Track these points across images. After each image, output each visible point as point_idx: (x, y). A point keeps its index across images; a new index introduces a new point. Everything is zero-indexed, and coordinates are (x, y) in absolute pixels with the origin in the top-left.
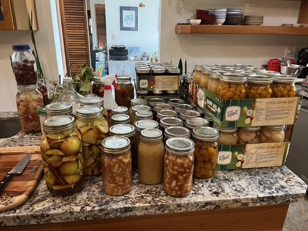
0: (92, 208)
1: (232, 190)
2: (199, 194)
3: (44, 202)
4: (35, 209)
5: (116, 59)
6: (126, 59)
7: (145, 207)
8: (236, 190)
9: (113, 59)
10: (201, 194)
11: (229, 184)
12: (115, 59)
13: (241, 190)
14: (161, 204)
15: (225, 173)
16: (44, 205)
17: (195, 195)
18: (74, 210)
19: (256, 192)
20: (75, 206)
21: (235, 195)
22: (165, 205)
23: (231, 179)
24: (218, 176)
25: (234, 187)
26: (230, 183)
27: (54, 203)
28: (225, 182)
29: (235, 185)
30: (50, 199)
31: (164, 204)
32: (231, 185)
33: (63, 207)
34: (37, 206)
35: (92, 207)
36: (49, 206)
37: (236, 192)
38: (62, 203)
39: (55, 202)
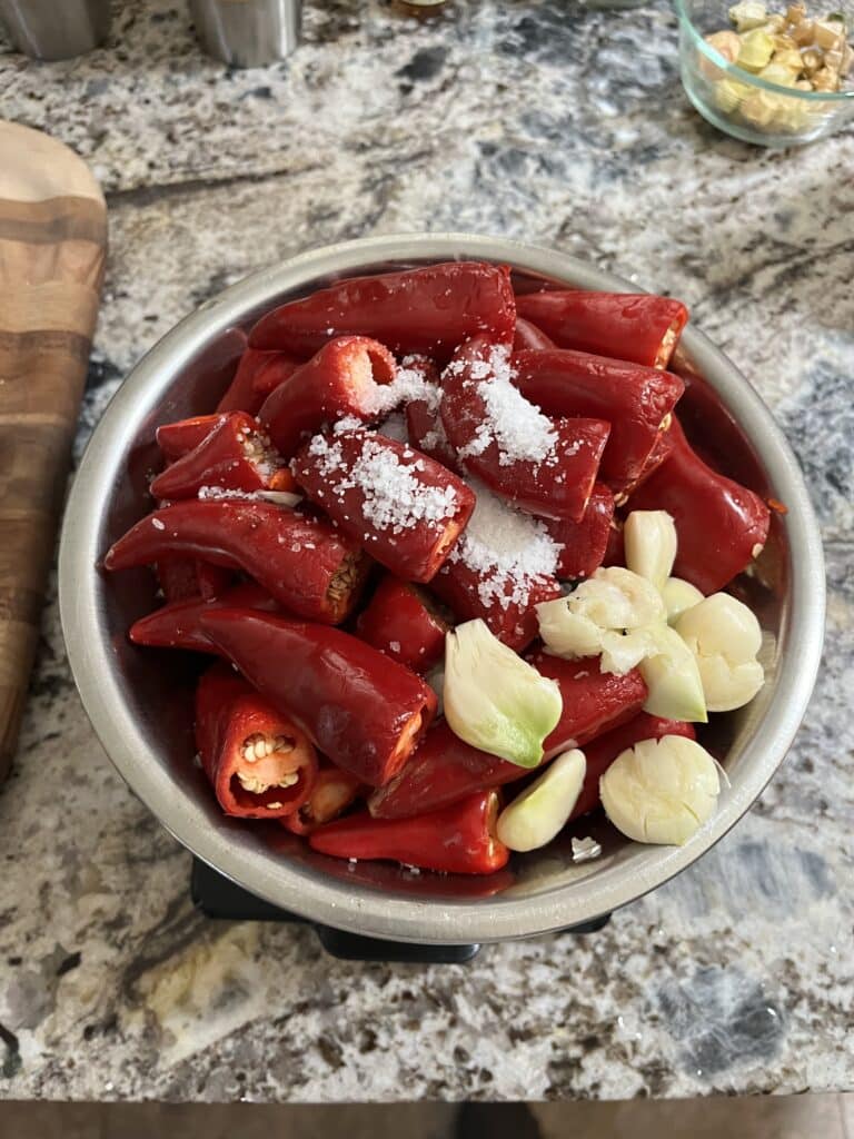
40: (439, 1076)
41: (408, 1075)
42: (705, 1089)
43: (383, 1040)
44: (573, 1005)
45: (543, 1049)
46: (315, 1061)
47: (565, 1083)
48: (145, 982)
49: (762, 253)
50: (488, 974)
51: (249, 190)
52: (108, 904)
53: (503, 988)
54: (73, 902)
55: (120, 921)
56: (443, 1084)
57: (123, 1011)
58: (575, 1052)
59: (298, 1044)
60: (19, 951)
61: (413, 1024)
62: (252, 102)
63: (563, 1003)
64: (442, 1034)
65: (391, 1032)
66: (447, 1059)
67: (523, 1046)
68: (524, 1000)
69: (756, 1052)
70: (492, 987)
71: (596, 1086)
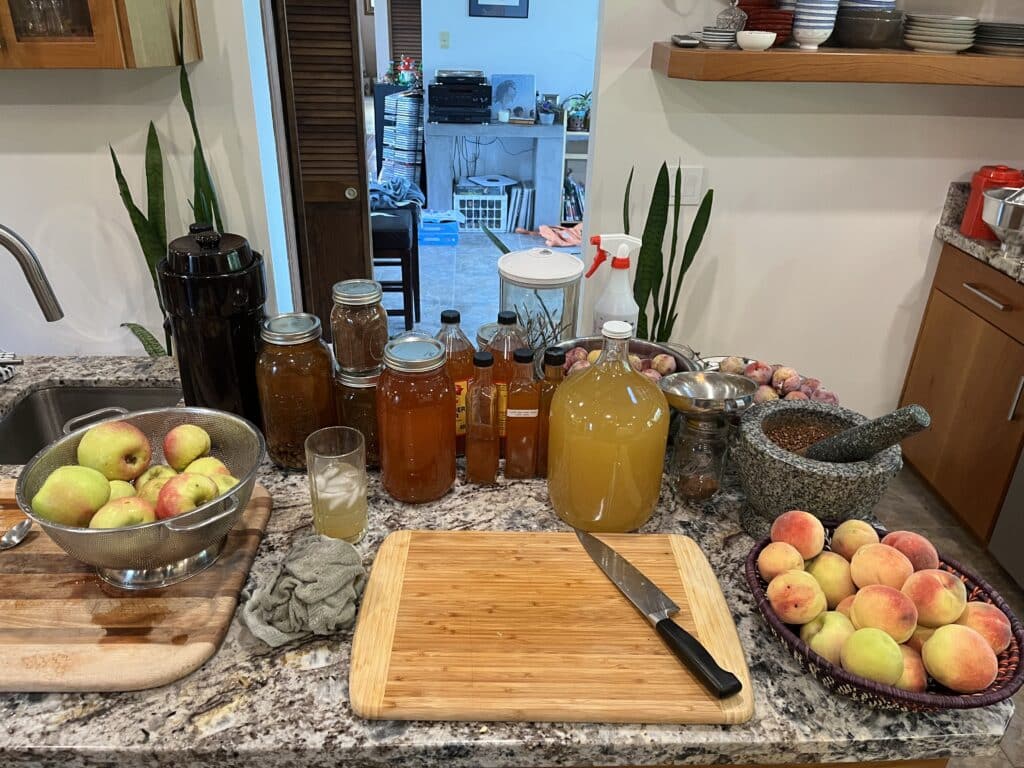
0: (355, 741)
1: (773, 710)
3: (225, 711)
4: (202, 733)
5: (449, 117)
6: (487, 117)
7: (508, 749)
8: (786, 711)
9: (441, 119)
11: (767, 687)
12: (446, 119)
13: (802, 710)
14: (553, 744)
15: (760, 642)
16: (225, 720)
18: (307, 743)
19: (847, 720)
20: (308, 729)
21: (782, 728)
22: (565, 746)
23: (775, 666)
25: (783, 696)
26: (772, 684)
27: (254, 714)
28: (757, 679)
29: (785, 690)
30: (242, 702)
31: (563, 743)
32: (773, 690)
33: (278, 730)
34: (207, 723)
35: (357, 739)
36: (238, 725)
37: (784, 717)
38: (274, 716)
39: (254, 711)
40: (287, 740)
41: (277, 741)
42: (377, 744)
43: (272, 732)
44: (338, 722)
45: (325, 733)
46: (248, 738)
47: (330, 742)
48: (196, 718)
49: (456, 524)
50: (311, 715)
51: (282, 511)
52: (189, 699)
53: (315, 718)
54: (177, 699)
55: (191, 703)
56: (289, 743)
57: (186, 726)
58: (336, 734)
59: (243, 734)
60: (156, 711)
61: (283, 728)
62: (289, 487)
63: (335, 721)
64: (292, 731)
65: (275, 730)
66: (292, 737)
67: (318, 733)
68: (321, 722)
69: (397, 734)
70: (312, 718)
71: (340, 743)
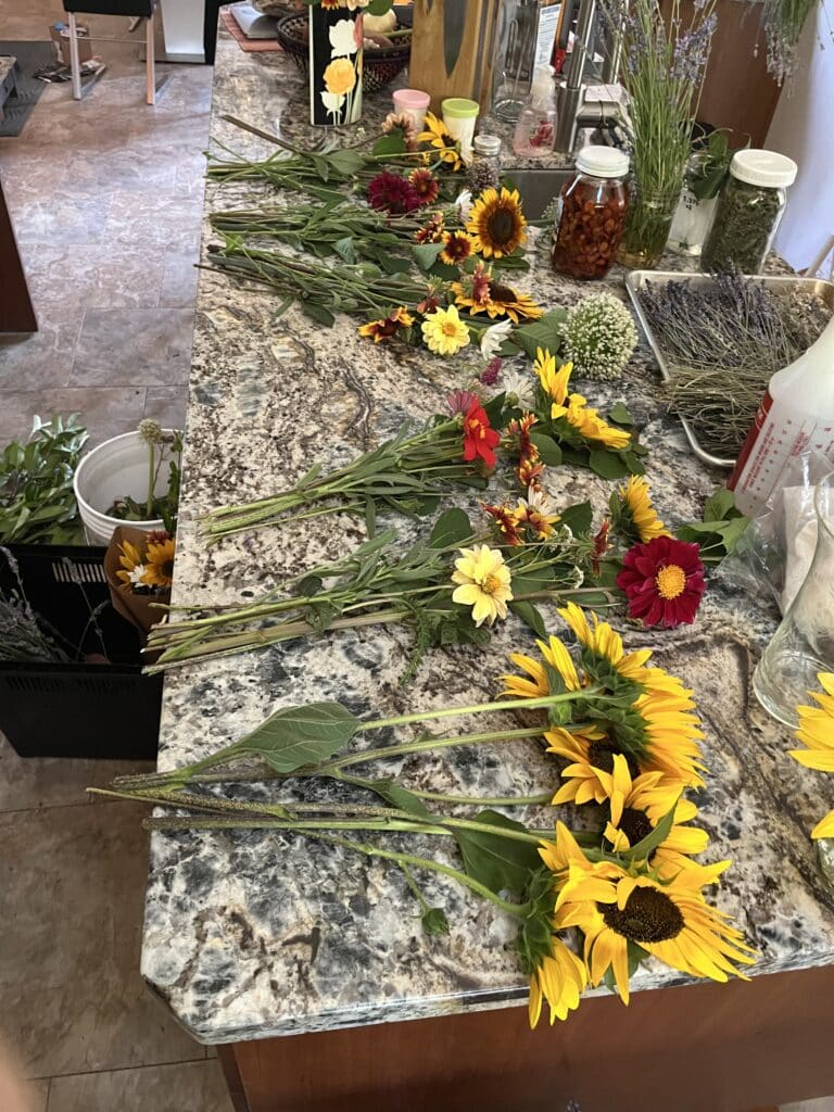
2: (207, 578)
10: (205, 581)
11: (247, 674)
13: (207, 703)
16: (221, 320)
17: (203, 566)
20: (209, 356)
24: (306, 655)
25: (230, 687)
26: (251, 681)
28: (259, 667)
32: (243, 680)
37: (199, 682)
45: (204, 365)
48: (224, 309)
50: (223, 356)
64: (208, 349)
65: (210, 342)
67: (204, 361)
68: (216, 362)
70: (219, 357)
